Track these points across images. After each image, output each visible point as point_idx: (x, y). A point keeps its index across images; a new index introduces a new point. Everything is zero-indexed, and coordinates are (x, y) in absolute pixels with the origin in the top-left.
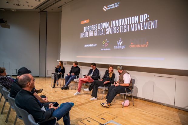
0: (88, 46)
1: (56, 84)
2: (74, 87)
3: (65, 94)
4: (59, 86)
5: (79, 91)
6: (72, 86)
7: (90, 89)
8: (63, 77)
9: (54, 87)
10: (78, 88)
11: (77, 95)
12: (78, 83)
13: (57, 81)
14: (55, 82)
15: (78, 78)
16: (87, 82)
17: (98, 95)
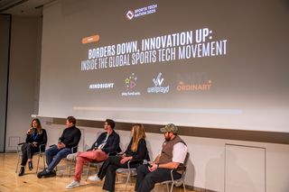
0: (96, 86)
2: (66, 172)
5: (78, 179)
7: (100, 176)
8: (43, 150)
9: (22, 174)
10: (76, 172)
11: (74, 187)
12: (75, 162)
13: (29, 160)
14: (24, 163)
15: (75, 151)
16: (94, 161)
17: (116, 186)
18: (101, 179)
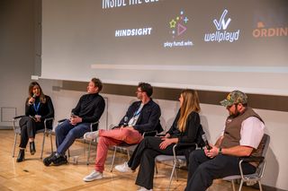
0: (125, 33)
1: (28, 148)
2: (83, 158)
3: (55, 179)
4: (37, 155)
5: (100, 169)
6: (77, 153)
7: (132, 165)
8: (50, 127)
9: (21, 159)
10: (98, 159)
11: (94, 180)
12: (96, 144)
13: (30, 140)
14: (23, 144)
15: (95, 128)
17: (154, 181)
18: (134, 169)
